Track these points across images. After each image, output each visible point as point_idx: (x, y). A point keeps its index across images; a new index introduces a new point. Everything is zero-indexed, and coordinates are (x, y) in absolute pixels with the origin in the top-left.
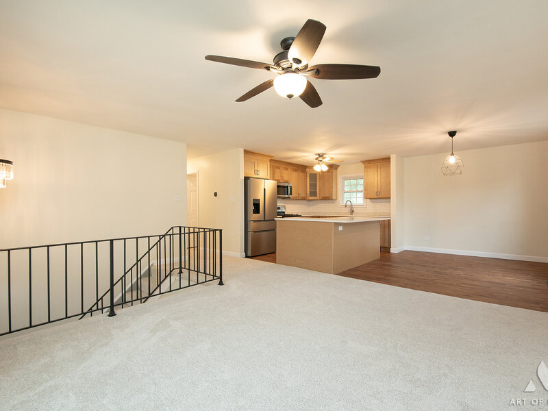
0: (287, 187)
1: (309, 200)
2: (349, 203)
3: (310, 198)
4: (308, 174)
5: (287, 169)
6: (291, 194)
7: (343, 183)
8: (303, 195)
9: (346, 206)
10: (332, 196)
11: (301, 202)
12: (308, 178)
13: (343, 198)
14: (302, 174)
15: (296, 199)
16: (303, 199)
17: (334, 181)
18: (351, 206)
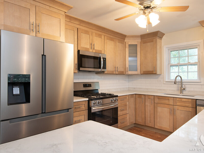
0: (100, 58)
1: (129, 75)
2: (179, 79)
3: (130, 73)
4: (127, 46)
5: (100, 36)
6: (104, 67)
7: (169, 55)
8: (121, 69)
9: (175, 83)
10: (156, 70)
11: (118, 77)
12: (127, 50)
13: (169, 73)
14: (120, 45)
15: (111, 74)
16: (122, 74)
17: (158, 51)
18: (181, 82)
